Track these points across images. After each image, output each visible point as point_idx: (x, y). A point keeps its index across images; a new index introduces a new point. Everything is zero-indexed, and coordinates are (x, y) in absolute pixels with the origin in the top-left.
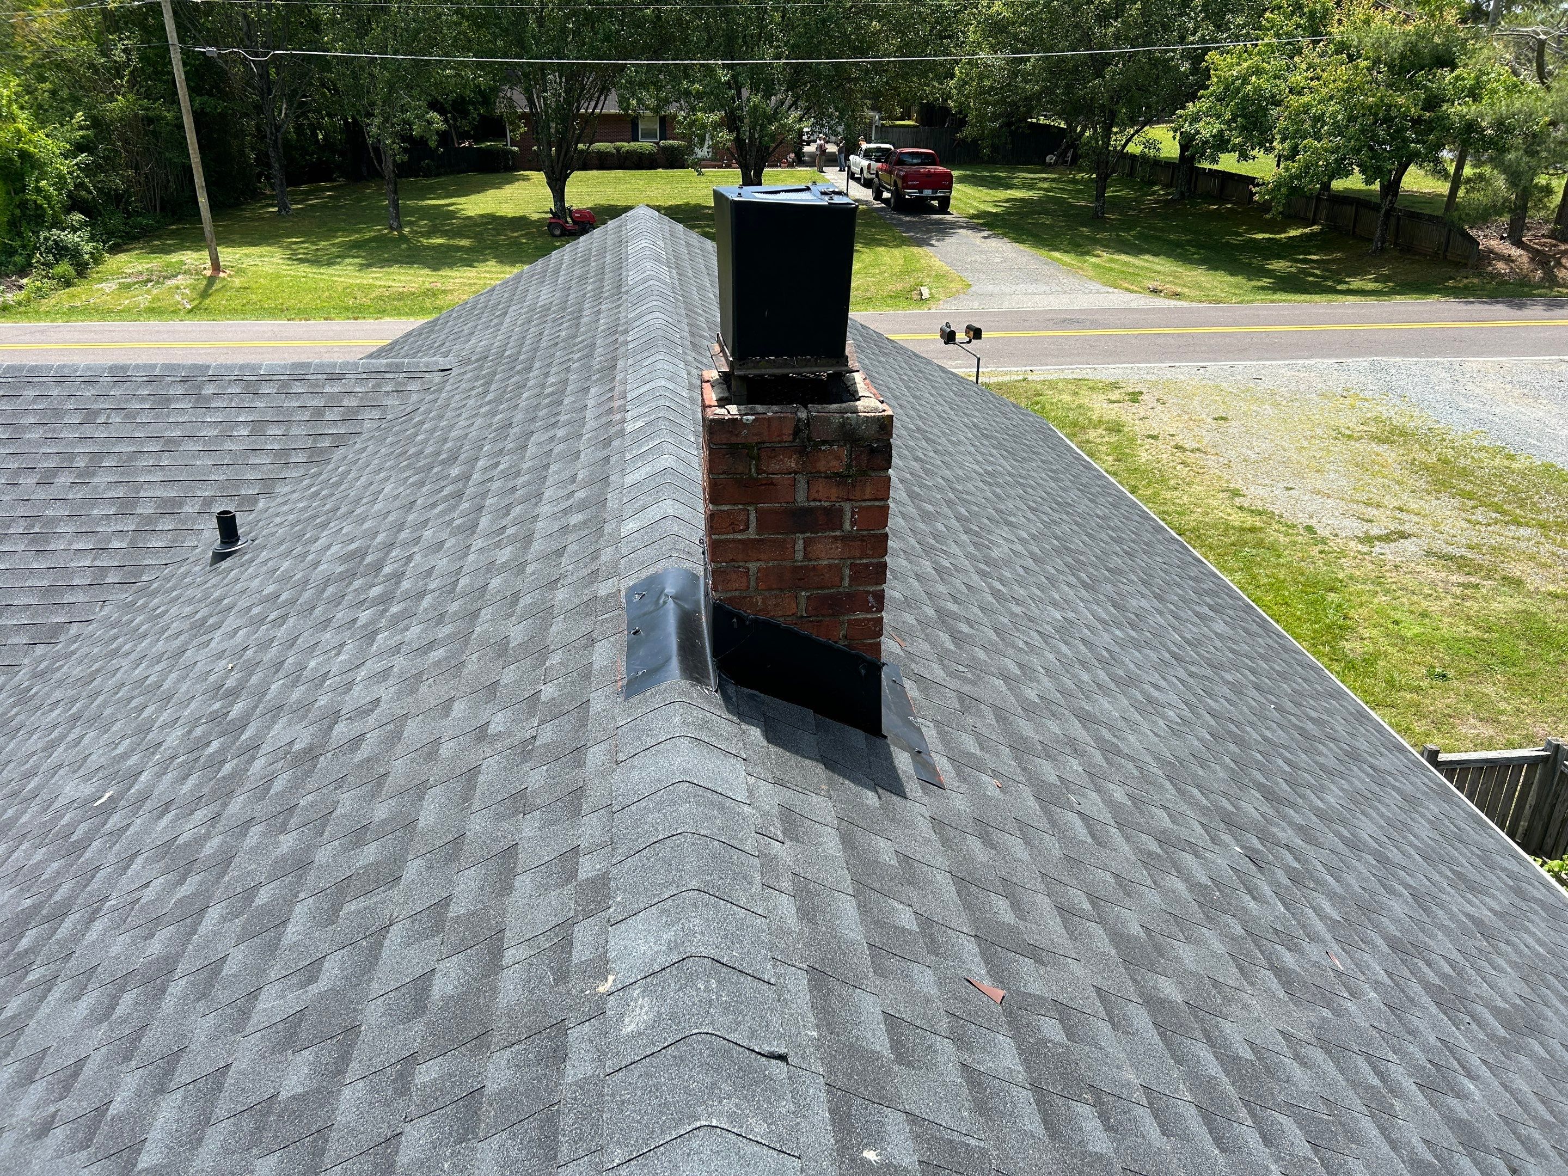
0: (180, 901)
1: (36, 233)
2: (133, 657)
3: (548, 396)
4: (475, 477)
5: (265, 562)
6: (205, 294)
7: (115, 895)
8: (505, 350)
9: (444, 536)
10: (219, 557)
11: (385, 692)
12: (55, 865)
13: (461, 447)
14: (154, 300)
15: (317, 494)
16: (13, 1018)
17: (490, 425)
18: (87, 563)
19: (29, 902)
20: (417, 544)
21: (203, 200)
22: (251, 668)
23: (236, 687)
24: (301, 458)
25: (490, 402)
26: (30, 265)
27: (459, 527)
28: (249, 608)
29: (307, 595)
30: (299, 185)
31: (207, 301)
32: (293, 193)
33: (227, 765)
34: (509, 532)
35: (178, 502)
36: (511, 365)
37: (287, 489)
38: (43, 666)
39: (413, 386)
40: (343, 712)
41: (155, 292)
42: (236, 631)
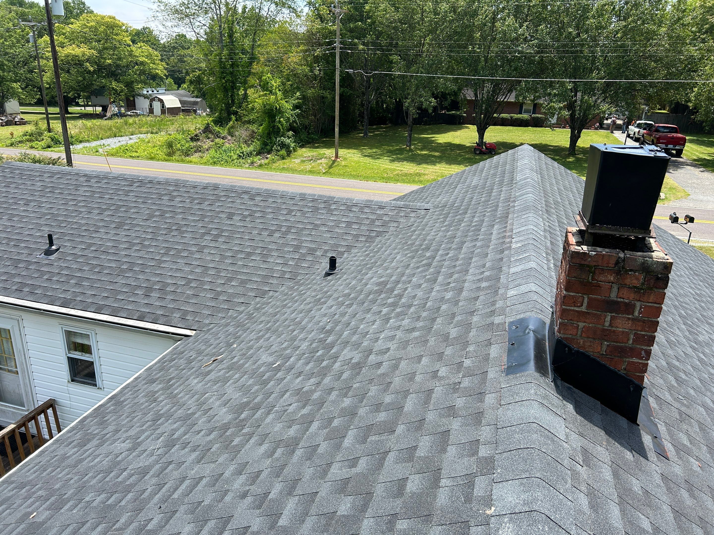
0: (302, 415)
1: (276, 138)
2: (292, 309)
3: (474, 226)
4: (437, 258)
5: (345, 280)
6: (331, 167)
7: (278, 406)
8: (455, 204)
9: (422, 282)
10: (328, 274)
11: (393, 345)
12: (256, 387)
13: (432, 244)
14: (313, 167)
15: (368, 255)
16: (236, 445)
17: (445, 236)
18: (280, 269)
19: (245, 400)
20: (409, 283)
21: (337, 130)
22: (337, 323)
23: (330, 330)
24: (363, 239)
25: (446, 226)
26: (272, 150)
27: (428, 279)
28: (338, 298)
29: (362, 296)
30: (373, 126)
31: (331, 170)
32: (370, 129)
33: (324, 362)
34: (452, 285)
35: (315, 250)
36: (457, 210)
37: (356, 251)
38: (258, 306)
39: (413, 215)
40: (374, 350)
41: (313, 164)
42: (332, 306)
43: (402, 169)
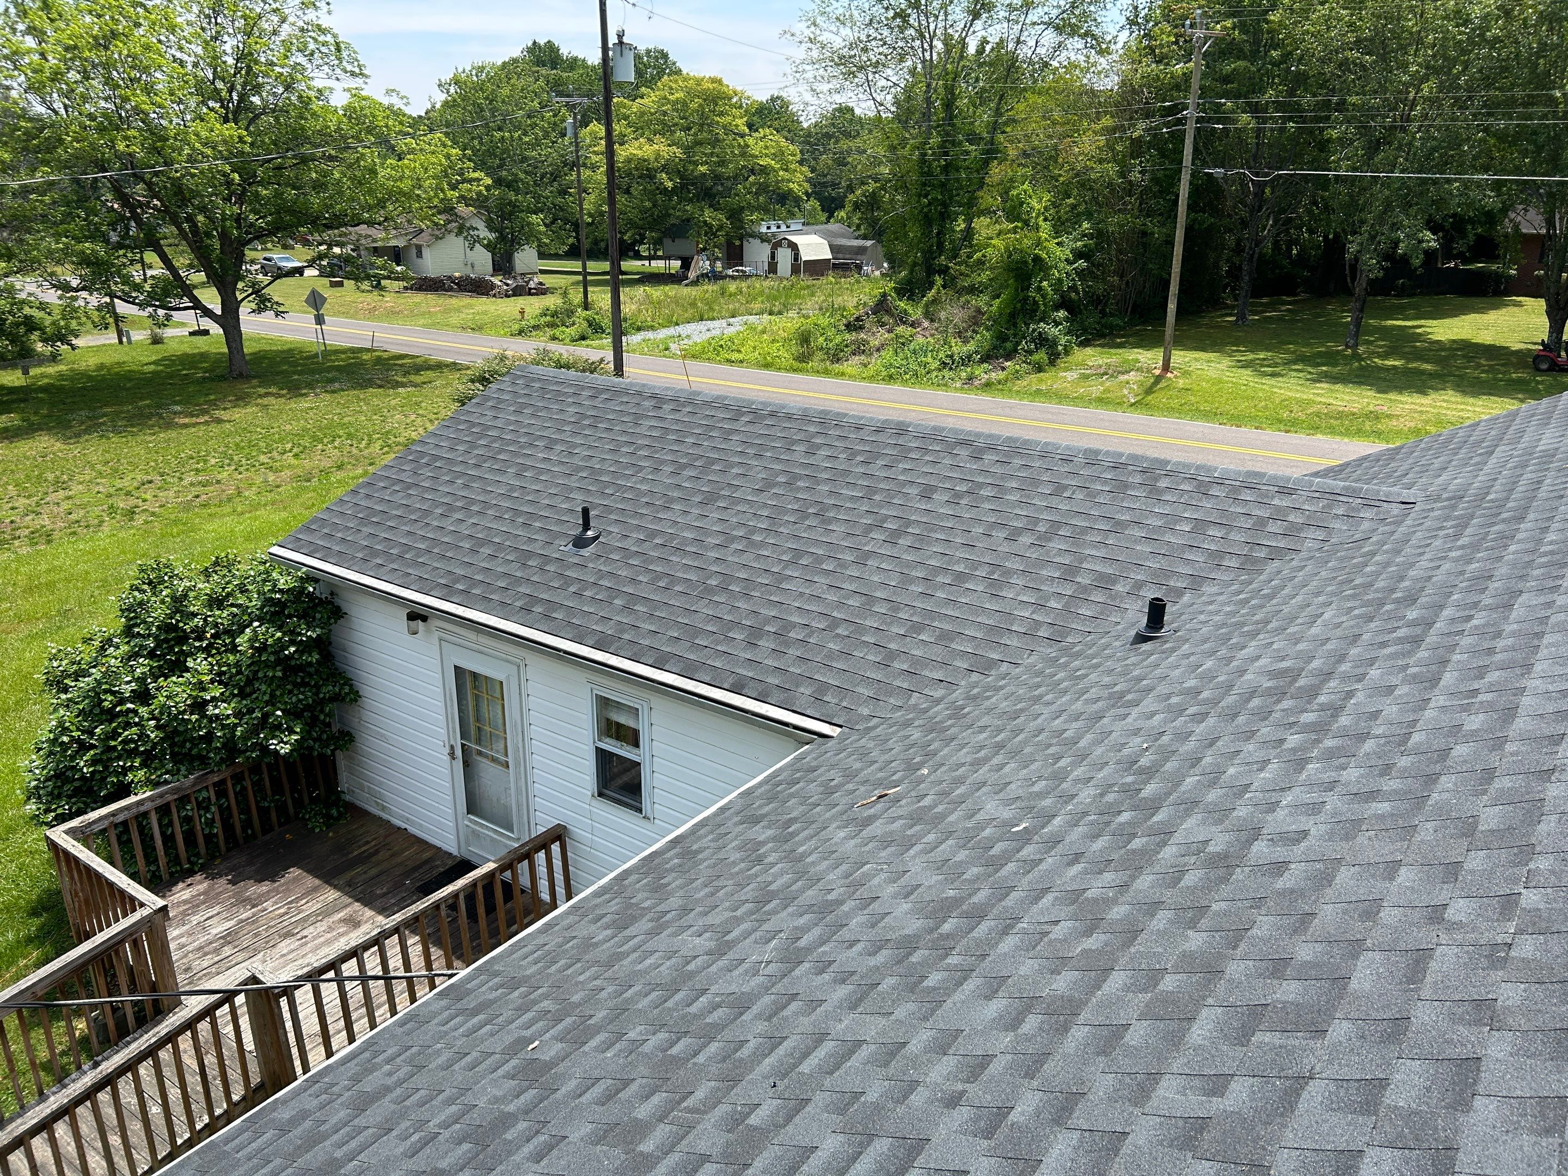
0: (1084, 951)
1: (1027, 325)
2: (1054, 708)
3: (1545, 554)
4: (1438, 625)
5: (1187, 656)
6: (1149, 391)
7: (1026, 919)
8: (1488, 493)
9: (1395, 681)
10: (1141, 639)
11: (1317, 828)
12: (975, 870)
13: (1422, 589)
14: (1107, 391)
15: (1246, 601)
16: (934, 989)
17: (1462, 573)
18: (1027, 615)
19: (951, 893)
20: (1360, 681)
21: (1172, 306)
22: (1168, 755)
23: (1148, 768)
24: (1234, 563)
25: (1462, 547)
26: (1016, 351)
27: (1414, 676)
28: (1169, 696)
29: (1230, 700)
30: (1261, 297)
31: (1150, 398)
32: (1252, 304)
33: (1137, 840)
34: (1482, 697)
35: (1112, 579)
36: (1494, 511)
37: (1215, 589)
38: (976, 691)
39: (1368, 514)
40: (1265, 831)
41: (1108, 384)
42: (1153, 714)
43: (1331, 401)
